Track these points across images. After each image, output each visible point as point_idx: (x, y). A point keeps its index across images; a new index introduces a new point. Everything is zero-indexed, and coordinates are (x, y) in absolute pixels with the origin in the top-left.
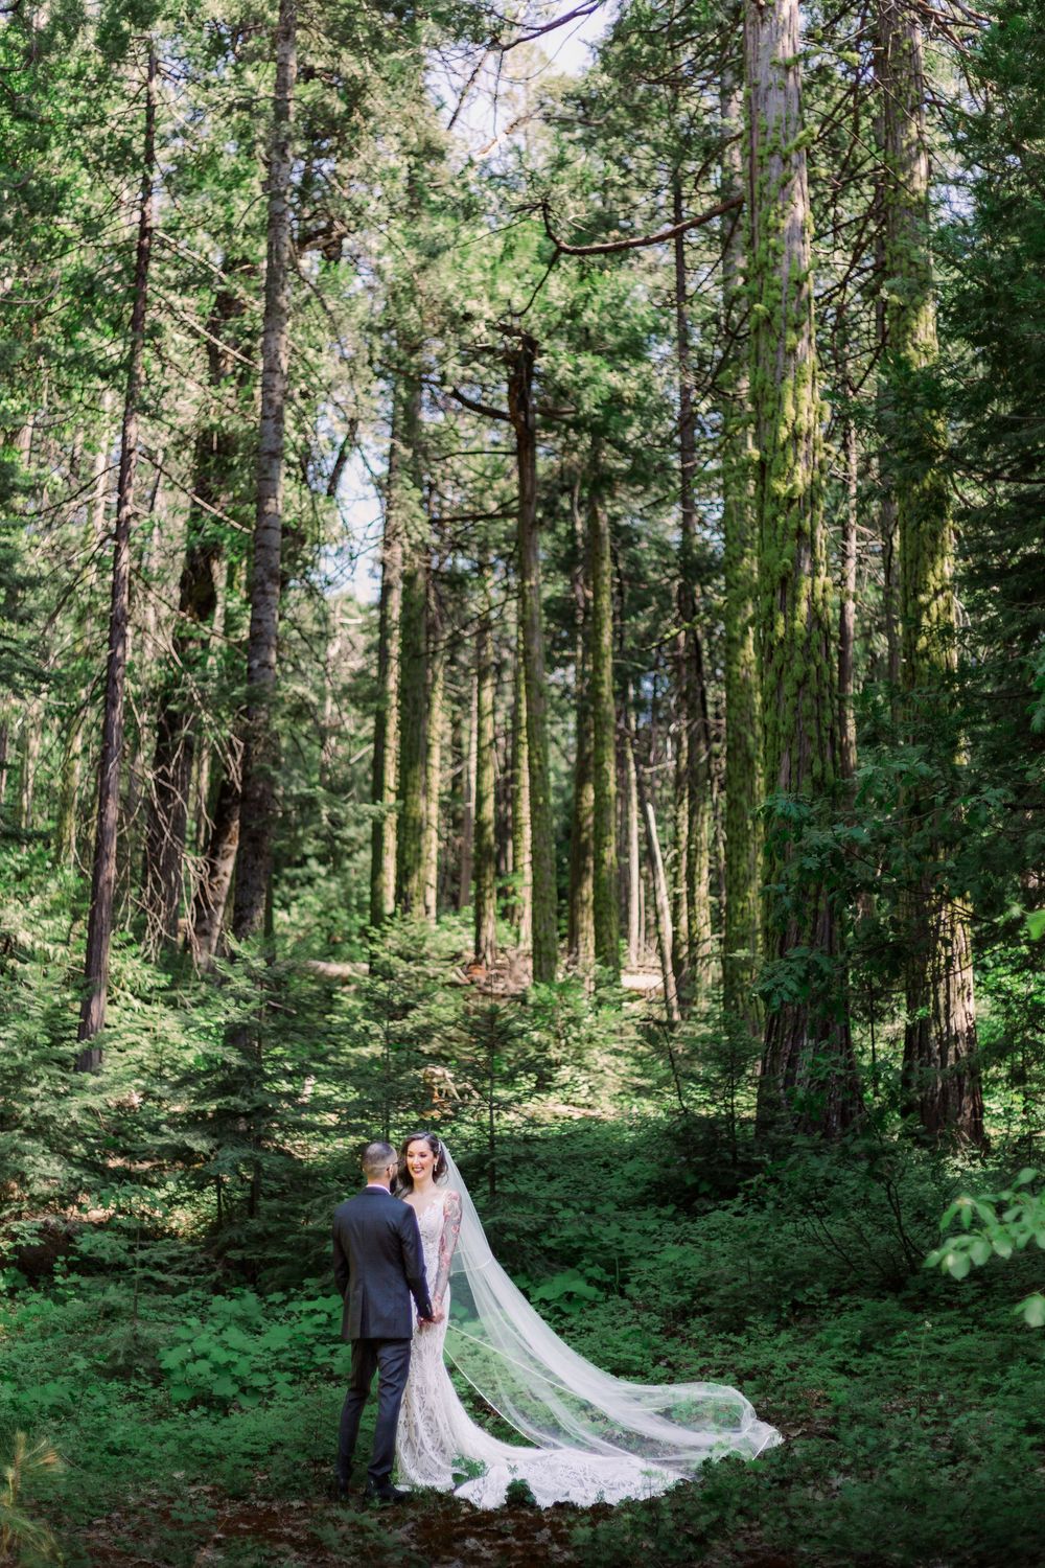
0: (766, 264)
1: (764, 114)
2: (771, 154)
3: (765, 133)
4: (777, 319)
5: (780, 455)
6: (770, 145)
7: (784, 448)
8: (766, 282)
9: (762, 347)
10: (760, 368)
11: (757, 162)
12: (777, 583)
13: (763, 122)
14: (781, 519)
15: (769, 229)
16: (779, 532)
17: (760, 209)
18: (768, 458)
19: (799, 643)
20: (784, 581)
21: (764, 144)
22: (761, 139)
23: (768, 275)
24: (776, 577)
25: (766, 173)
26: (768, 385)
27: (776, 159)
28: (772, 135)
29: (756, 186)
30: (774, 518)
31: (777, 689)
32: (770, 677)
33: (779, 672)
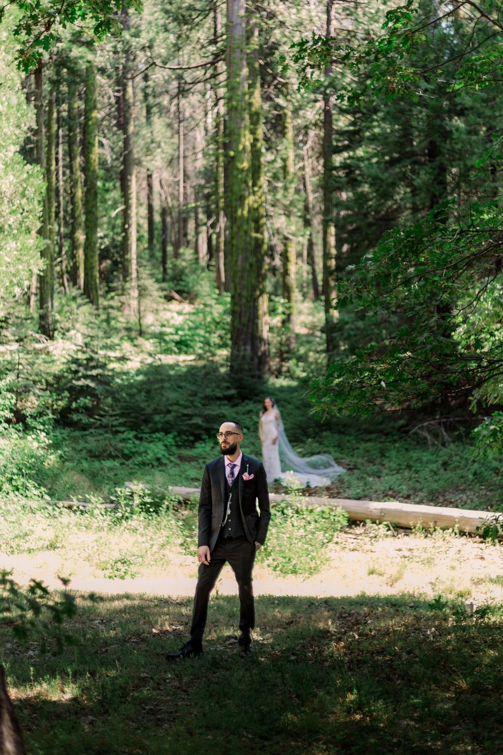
0: (235, 87)
1: (235, 33)
2: (238, 48)
4: (240, 107)
5: (240, 154)
8: (235, 94)
9: (233, 115)
10: (232, 122)
15: (236, 75)
16: (239, 180)
17: (233, 66)
18: (236, 155)
19: (246, 219)
20: (241, 197)
24: (238, 196)
26: (236, 130)
27: (239, 50)
28: (237, 41)
30: (238, 175)
31: (238, 233)
32: (235, 229)
33: (239, 228)
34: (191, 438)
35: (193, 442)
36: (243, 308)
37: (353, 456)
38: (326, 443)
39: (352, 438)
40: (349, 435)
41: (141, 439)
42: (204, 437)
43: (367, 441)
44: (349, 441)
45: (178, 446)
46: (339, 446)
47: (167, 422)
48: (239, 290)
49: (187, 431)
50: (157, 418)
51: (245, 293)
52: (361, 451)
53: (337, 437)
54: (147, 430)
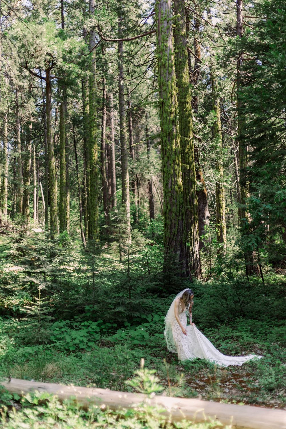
0: (163, 50)
1: (163, 9)
2: (164, 20)
3: (163, 14)
4: (167, 64)
5: (168, 101)
6: (164, 18)
7: (169, 99)
8: (163, 54)
9: (162, 71)
10: (162, 77)
11: (161, 22)
12: (167, 134)
13: (162, 11)
14: (168, 118)
15: (164, 40)
16: (168, 121)
17: (161, 34)
18: (164, 101)
19: (174, 150)
20: (169, 134)
21: (162, 17)
22: (161, 16)
23: (164, 53)
24: (167, 133)
25: (163, 25)
26: (164, 82)
27: (166, 22)
28: (164, 15)
29: (160, 28)
30: (166, 117)
31: (167, 162)
32: (166, 159)
33: (168, 158)
34: (115, 325)
35: (117, 329)
36: (173, 221)
37: (265, 340)
38: (239, 328)
39: (265, 323)
40: (262, 320)
41: (71, 327)
42: (126, 324)
43: (279, 326)
44: (262, 326)
45: (102, 333)
46: (252, 331)
47: (94, 312)
48: (169, 207)
49: (111, 319)
50: (87, 308)
51: (174, 209)
52: (274, 335)
53: (250, 322)
54: (79, 320)
